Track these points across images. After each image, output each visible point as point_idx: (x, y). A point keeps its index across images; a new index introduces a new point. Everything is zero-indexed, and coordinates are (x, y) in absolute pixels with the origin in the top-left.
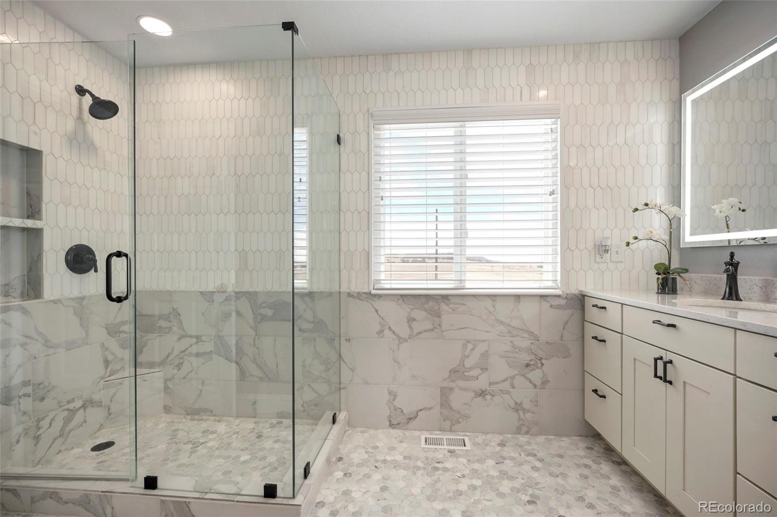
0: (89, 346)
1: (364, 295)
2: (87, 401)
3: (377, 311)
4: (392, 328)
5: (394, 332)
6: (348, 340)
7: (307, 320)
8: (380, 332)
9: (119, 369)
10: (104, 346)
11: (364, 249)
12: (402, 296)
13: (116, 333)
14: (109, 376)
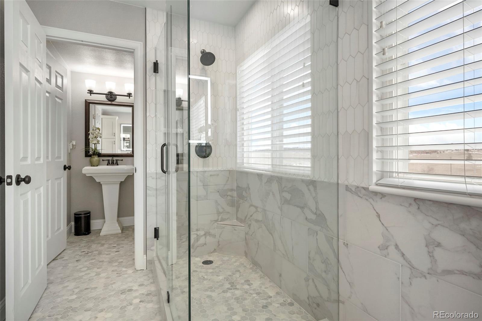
0: (208, 201)
1: (363, 191)
2: (207, 233)
3: (379, 216)
4: (401, 247)
5: (403, 255)
6: (346, 244)
7: (311, 210)
8: (384, 248)
9: (226, 218)
10: (217, 202)
11: (364, 129)
12: (416, 199)
13: (225, 196)
14: (220, 221)
